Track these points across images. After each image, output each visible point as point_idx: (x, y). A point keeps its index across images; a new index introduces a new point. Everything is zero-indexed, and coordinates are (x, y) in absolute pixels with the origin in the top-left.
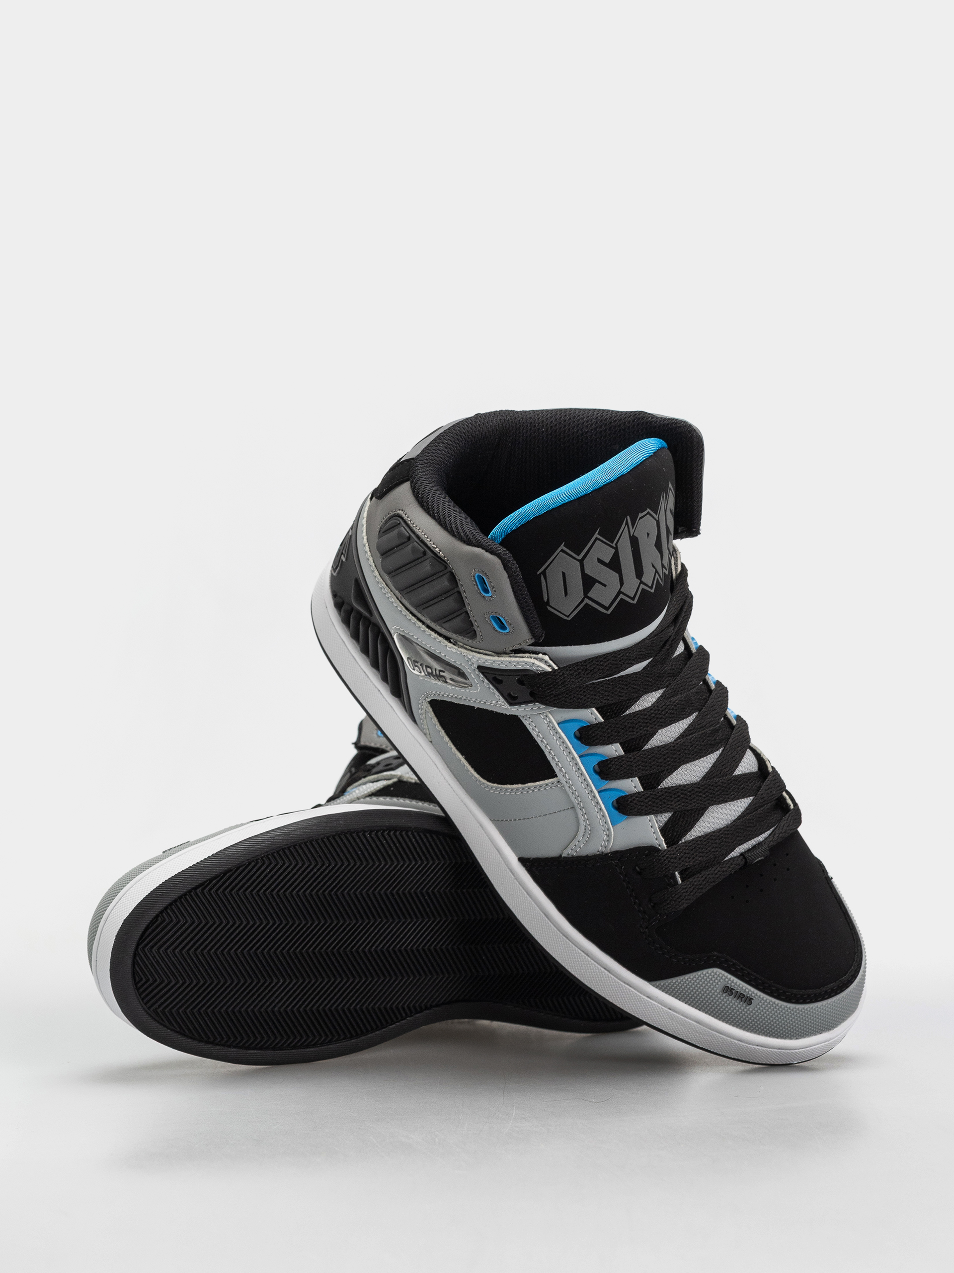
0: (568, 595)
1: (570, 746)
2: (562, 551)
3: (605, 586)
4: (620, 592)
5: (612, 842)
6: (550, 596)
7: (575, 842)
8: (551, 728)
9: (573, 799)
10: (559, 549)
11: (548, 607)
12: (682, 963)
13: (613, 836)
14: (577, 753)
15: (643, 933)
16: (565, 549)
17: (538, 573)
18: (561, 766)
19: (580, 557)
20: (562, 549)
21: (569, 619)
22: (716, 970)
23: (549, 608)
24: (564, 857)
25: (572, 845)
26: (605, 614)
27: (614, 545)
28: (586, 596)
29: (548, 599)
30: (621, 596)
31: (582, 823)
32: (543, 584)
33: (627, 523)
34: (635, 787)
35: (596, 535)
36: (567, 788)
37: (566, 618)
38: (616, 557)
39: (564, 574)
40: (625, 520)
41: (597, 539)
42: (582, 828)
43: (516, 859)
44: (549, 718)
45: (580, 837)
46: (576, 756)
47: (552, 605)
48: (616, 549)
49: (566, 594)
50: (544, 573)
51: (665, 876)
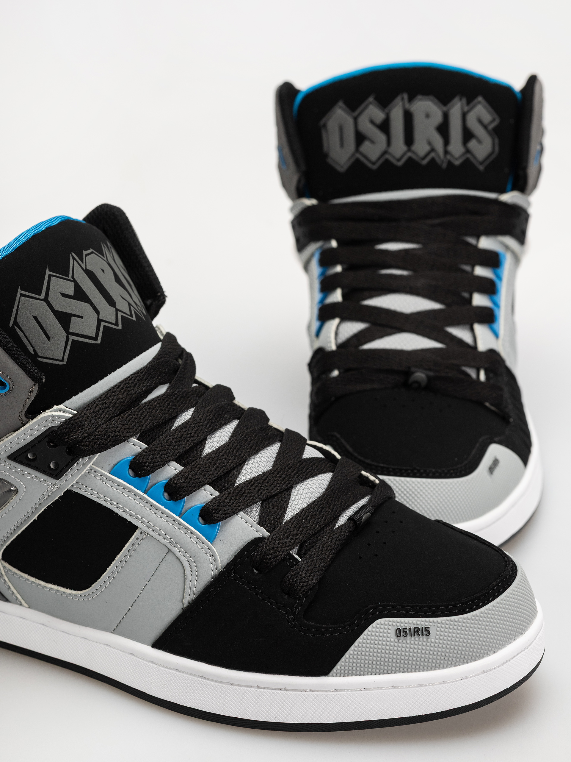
0: (51, 338)
1: (132, 487)
2: (22, 295)
3: (82, 317)
4: (99, 321)
5: (219, 559)
6: (34, 345)
7: (188, 584)
8: (106, 480)
9: (163, 541)
10: (19, 295)
11: (39, 359)
12: (345, 633)
13: (216, 552)
14: (141, 491)
15: (294, 627)
16: (23, 292)
17: (11, 325)
18: (135, 514)
19: (43, 296)
20: (21, 294)
21: (65, 363)
22: (379, 621)
23: (41, 360)
24: (186, 608)
25: (187, 590)
26: (96, 344)
27: (70, 278)
28: (68, 333)
29: (34, 350)
30: (103, 324)
31: (184, 560)
32: (21, 336)
33: (74, 259)
34: (211, 495)
35: (48, 272)
36: (151, 533)
37: (61, 363)
38: (78, 288)
39: (35, 318)
40: (71, 256)
41: (50, 276)
42: (186, 564)
43: (150, 648)
44: (99, 472)
45: (189, 577)
46: (142, 493)
47: (41, 355)
48: (75, 281)
49: (48, 338)
50: (16, 323)
51: (284, 560)
